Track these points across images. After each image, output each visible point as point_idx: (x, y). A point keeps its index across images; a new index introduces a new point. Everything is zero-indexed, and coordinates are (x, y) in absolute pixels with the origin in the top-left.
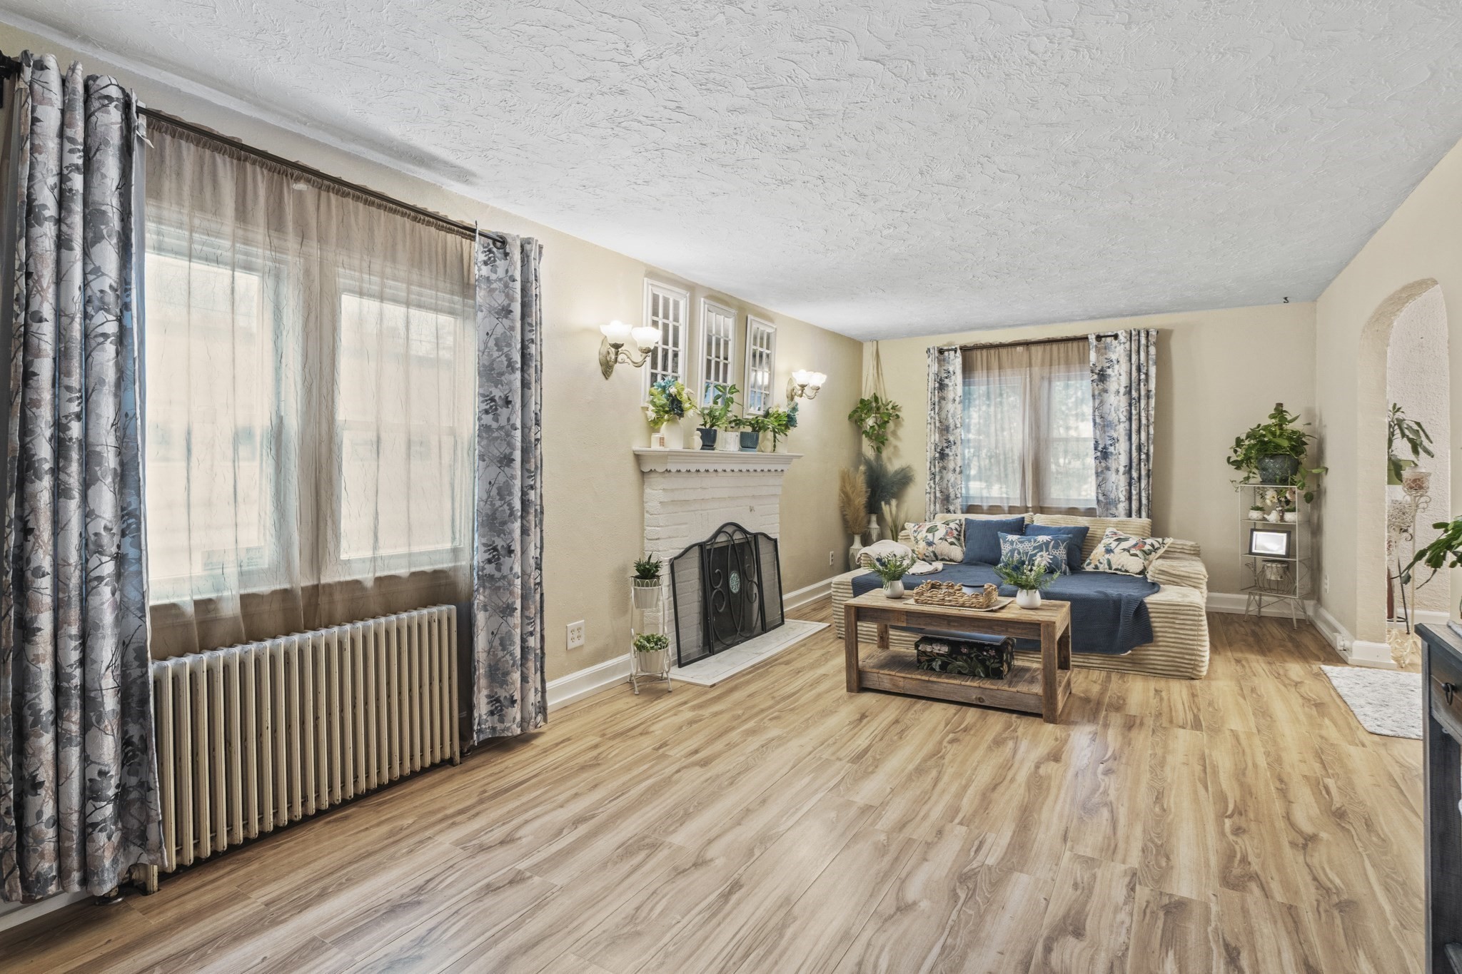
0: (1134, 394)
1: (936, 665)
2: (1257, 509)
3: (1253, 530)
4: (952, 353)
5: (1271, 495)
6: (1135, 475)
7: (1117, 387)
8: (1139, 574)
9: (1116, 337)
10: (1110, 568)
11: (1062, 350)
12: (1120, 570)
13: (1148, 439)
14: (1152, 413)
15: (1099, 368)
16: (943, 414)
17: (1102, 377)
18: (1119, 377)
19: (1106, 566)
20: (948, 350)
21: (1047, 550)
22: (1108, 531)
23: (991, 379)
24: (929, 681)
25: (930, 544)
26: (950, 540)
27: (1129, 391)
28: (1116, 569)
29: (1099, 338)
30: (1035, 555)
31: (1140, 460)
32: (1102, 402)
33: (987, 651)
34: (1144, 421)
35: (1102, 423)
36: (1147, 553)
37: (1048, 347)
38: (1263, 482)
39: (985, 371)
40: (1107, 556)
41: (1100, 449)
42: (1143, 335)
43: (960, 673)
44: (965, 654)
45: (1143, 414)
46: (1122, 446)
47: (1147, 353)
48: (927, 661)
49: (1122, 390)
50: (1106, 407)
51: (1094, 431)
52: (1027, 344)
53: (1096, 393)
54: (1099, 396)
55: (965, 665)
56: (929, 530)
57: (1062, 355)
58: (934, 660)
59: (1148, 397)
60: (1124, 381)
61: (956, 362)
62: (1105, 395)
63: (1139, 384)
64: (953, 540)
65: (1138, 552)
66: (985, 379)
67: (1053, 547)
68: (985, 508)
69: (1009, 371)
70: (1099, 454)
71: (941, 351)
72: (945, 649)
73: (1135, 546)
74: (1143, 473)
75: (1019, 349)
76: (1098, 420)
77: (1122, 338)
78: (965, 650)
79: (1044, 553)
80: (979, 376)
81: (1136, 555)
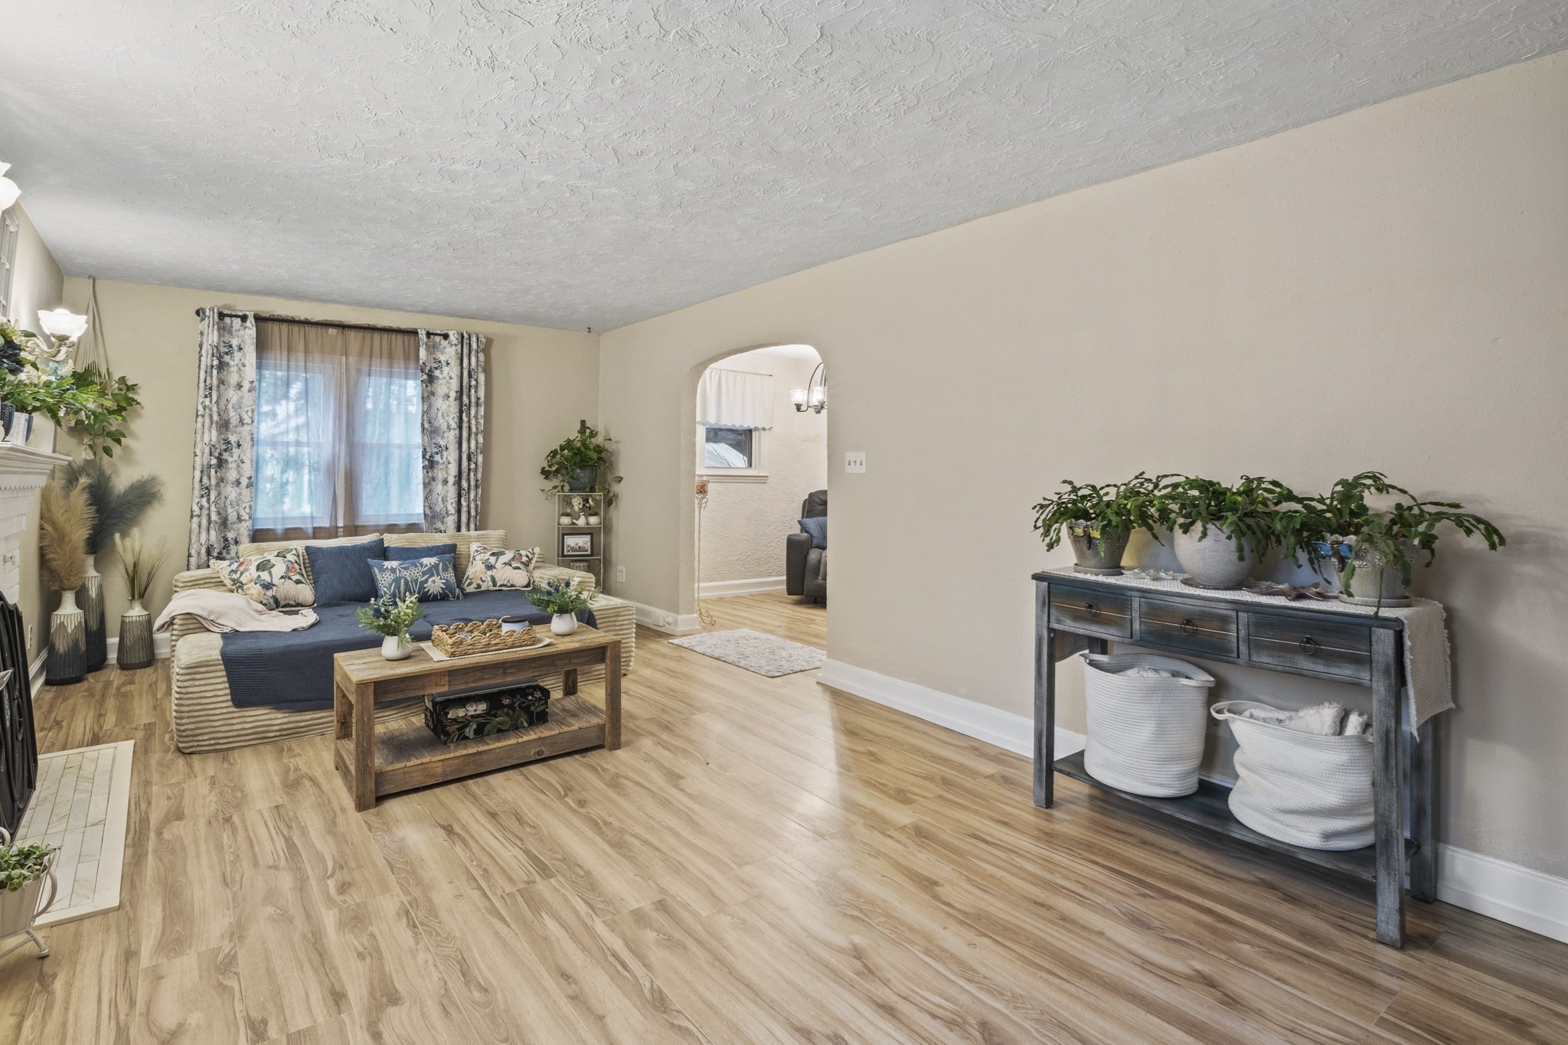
0: (465, 400)
1: (469, 732)
2: (568, 515)
3: (564, 535)
4: (237, 322)
5: (577, 502)
6: (465, 484)
7: (446, 390)
8: (526, 586)
9: (446, 336)
10: (495, 585)
11: (385, 341)
12: (506, 586)
13: (477, 448)
14: (482, 421)
15: (428, 368)
16: (223, 402)
17: (431, 379)
18: (448, 380)
19: (491, 583)
20: (231, 316)
21: (438, 575)
22: (474, 547)
23: (293, 363)
24: (478, 753)
25: (267, 586)
26: (295, 578)
27: (460, 398)
28: (501, 586)
29: (429, 334)
30: (426, 581)
31: (469, 469)
32: (430, 407)
33: (532, 695)
34: (474, 429)
35: (430, 429)
36: (526, 565)
37: (368, 335)
38: (571, 490)
39: (285, 353)
40: (489, 573)
41: (427, 457)
42: (474, 339)
43: (500, 731)
44: (507, 706)
45: (473, 422)
46: (452, 455)
47: (477, 358)
48: (458, 729)
49: (453, 395)
50: (434, 410)
51: (423, 437)
52: (342, 327)
53: (426, 395)
54: (427, 397)
55: (507, 719)
56: (261, 567)
57: (385, 347)
58: (466, 726)
59: (477, 404)
60: (455, 384)
61: (248, 334)
62: (432, 398)
63: (470, 391)
64: (298, 577)
65: (519, 565)
66: (285, 363)
67: (443, 570)
68: (280, 532)
69: (317, 357)
70: (426, 463)
71: (221, 316)
72: (482, 707)
73: (513, 559)
74: (473, 483)
75: (332, 331)
76: (426, 425)
77: (453, 338)
78: (506, 701)
79: (436, 578)
80: (276, 357)
81: (519, 568)
